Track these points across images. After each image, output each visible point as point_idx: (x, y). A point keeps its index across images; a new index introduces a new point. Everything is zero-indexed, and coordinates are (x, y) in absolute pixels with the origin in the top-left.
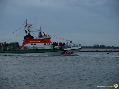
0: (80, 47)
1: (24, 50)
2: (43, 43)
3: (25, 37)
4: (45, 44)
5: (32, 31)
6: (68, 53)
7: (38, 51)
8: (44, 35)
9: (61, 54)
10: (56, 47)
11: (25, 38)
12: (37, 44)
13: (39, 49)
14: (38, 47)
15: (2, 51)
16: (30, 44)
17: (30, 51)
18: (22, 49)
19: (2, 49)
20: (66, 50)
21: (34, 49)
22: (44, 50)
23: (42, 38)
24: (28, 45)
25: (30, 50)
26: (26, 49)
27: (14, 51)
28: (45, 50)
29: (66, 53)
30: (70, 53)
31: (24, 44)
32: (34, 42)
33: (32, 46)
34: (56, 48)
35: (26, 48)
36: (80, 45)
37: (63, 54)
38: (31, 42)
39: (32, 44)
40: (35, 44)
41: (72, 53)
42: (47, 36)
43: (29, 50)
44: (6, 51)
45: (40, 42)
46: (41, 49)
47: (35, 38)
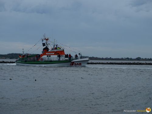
1: (41, 61)
2: (56, 54)
5: (49, 44)
6: (76, 64)
7: (51, 62)
8: (58, 47)
9: (70, 65)
12: (51, 56)
13: (52, 60)
14: (51, 58)
15: (24, 62)
16: (46, 56)
18: (39, 60)
19: (24, 60)
22: (56, 61)
23: (55, 51)
24: (45, 57)
25: (46, 61)
27: (33, 62)
30: (78, 64)
31: (42, 55)
32: (49, 54)
33: (47, 58)
34: (66, 60)
35: (42, 59)
37: (72, 65)
38: (47, 54)
39: (48, 56)
40: (50, 56)
41: (80, 64)
42: (61, 48)
43: (44, 61)
44: (27, 62)
45: (54, 54)
46: (54, 60)
47: (49, 51)
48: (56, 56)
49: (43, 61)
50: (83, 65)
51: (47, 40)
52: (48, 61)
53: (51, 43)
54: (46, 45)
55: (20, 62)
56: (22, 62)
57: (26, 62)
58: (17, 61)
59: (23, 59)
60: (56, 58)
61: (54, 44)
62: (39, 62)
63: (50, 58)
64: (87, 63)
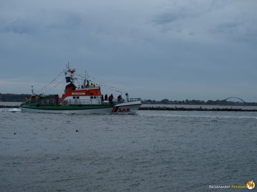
0: (139, 102)
1: (63, 105)
2: (89, 95)
3: (67, 87)
4: (92, 98)
5: (76, 79)
6: (122, 110)
7: (81, 107)
9: (112, 112)
10: (105, 101)
11: (66, 89)
12: (80, 97)
13: (83, 104)
14: (81, 101)
15: (35, 107)
16: (72, 97)
17: (70, 107)
18: (61, 104)
19: (35, 104)
20: (118, 107)
21: (76, 104)
23: (87, 89)
24: (69, 99)
25: (71, 105)
26: (66, 104)
27: (51, 107)
28: (90, 105)
29: (118, 110)
30: (124, 110)
31: (64, 96)
32: (77, 94)
33: (74, 100)
34: (106, 103)
35: (65, 102)
36: (139, 99)
37: (115, 111)
38: (73, 94)
39: (74, 98)
40: (78, 98)
41: (128, 110)
43: (70, 105)
44: (40, 107)
45: (84, 94)
46: (86, 104)
47: (77, 89)
48: (88, 97)
49: (67, 105)
50: (132, 111)
51: (72, 72)
52: (76, 105)
53: (79, 78)
54: (71, 80)
55: (29, 106)
56: (31, 107)
57: (38, 106)
58: (22, 105)
59: (32, 102)
60: (89, 101)
61: (84, 79)
62: (61, 107)
63: (78, 100)
64: (138, 108)
